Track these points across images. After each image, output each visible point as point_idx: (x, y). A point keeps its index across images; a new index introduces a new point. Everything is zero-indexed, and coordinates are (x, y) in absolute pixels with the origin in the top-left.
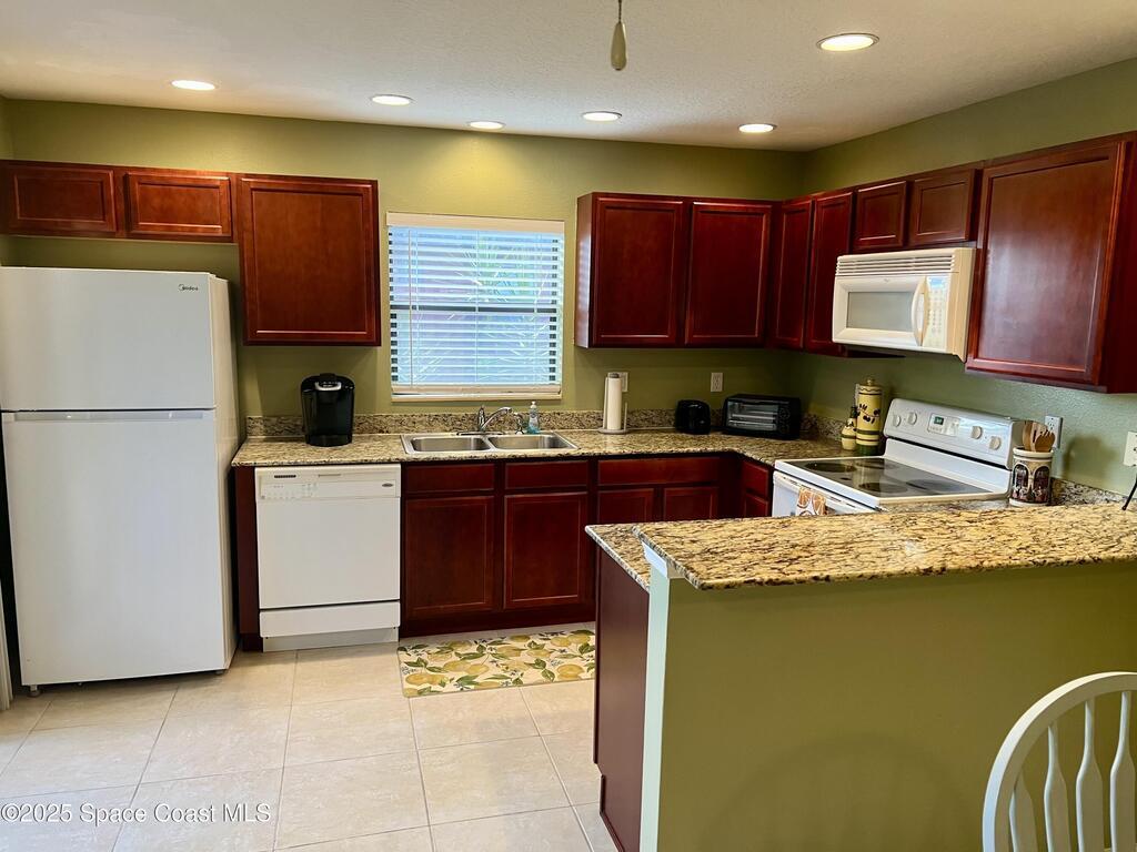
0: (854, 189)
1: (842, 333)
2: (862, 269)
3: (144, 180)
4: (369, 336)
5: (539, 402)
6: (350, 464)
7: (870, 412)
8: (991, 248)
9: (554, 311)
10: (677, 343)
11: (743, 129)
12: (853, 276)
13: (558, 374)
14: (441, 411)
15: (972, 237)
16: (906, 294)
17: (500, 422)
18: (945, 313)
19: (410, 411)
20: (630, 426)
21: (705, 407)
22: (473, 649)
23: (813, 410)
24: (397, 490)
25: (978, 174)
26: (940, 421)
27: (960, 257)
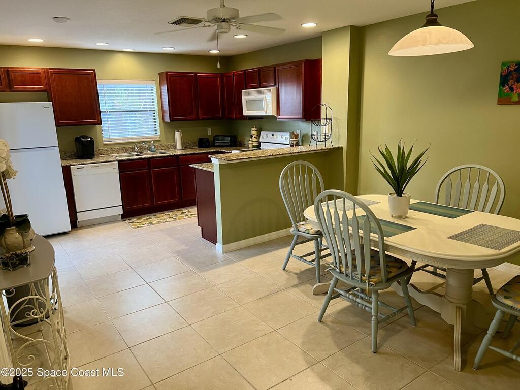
0: (245, 70)
1: (246, 113)
2: (249, 94)
3: (14, 71)
4: (98, 121)
5: (154, 141)
6: (101, 162)
7: (255, 136)
8: (280, 87)
9: (154, 111)
10: (197, 119)
11: (210, 52)
12: (247, 96)
13: (158, 131)
14: (121, 146)
15: (275, 85)
16: (261, 100)
17: (141, 149)
18: (271, 105)
19: (110, 147)
20: (184, 147)
21: (208, 139)
22: (148, 218)
23: (239, 139)
24: (117, 170)
25: (275, 68)
26: (273, 135)
27: (273, 89)
